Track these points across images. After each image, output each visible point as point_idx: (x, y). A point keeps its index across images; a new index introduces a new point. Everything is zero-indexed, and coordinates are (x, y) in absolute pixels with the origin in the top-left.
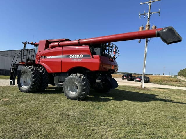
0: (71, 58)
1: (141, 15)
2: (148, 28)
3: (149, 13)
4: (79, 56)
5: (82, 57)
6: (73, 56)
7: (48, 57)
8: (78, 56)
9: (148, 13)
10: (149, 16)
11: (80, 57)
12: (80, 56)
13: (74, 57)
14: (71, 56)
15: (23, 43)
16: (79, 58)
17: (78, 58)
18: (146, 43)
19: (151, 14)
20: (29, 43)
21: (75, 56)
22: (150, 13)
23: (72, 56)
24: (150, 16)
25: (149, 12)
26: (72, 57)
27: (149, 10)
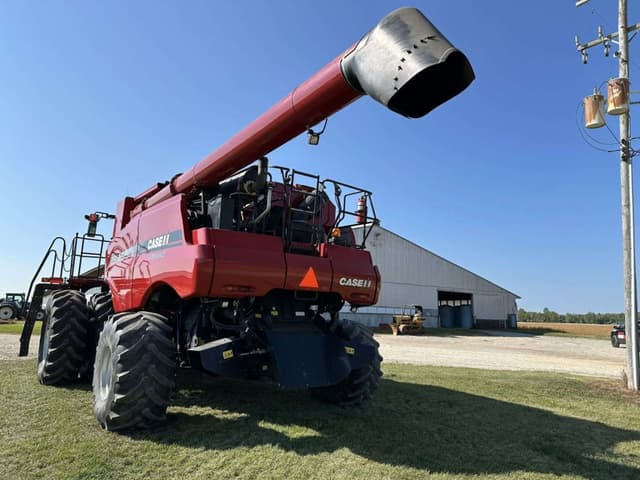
0: (150, 250)
1: (586, 47)
2: (617, 95)
3: (621, 32)
4: (163, 240)
5: (167, 243)
9: (617, 30)
10: (621, 43)
11: (163, 244)
12: (165, 238)
14: (150, 245)
15: (87, 217)
18: (623, 164)
19: (630, 34)
20: (108, 216)
21: (156, 241)
22: (627, 30)
23: (151, 242)
24: (627, 41)
25: (620, 25)
27: (620, 19)
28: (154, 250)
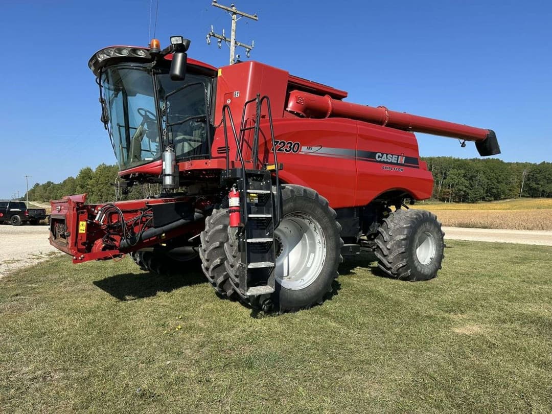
0: (380, 162)
4: (398, 158)
5: (403, 162)
6: (385, 155)
7: (304, 149)
8: (394, 159)
12: (400, 157)
13: (386, 160)
14: (379, 157)
16: (397, 164)
17: (395, 164)
23: (381, 155)
26: (382, 160)
28: (387, 163)
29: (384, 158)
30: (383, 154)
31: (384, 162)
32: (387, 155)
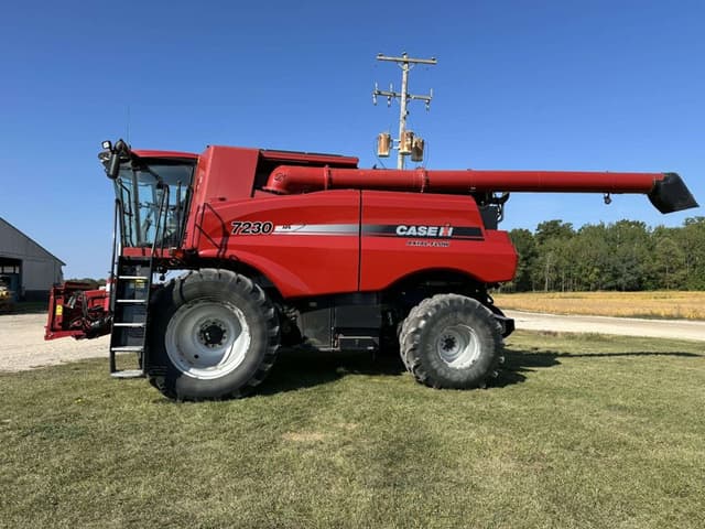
0: (405, 236)
3: (403, 96)
4: (439, 230)
5: (450, 235)
6: (413, 228)
7: (279, 229)
8: (432, 232)
9: (401, 93)
10: (403, 103)
11: (441, 234)
12: (442, 229)
13: (415, 234)
14: (402, 230)
16: (437, 237)
17: (433, 237)
21: (420, 229)
22: (408, 96)
23: (405, 228)
24: (407, 104)
25: (404, 90)
26: (409, 233)
27: (404, 86)
28: (418, 237)
29: (412, 231)
30: (409, 227)
31: (411, 236)
32: (417, 227)
